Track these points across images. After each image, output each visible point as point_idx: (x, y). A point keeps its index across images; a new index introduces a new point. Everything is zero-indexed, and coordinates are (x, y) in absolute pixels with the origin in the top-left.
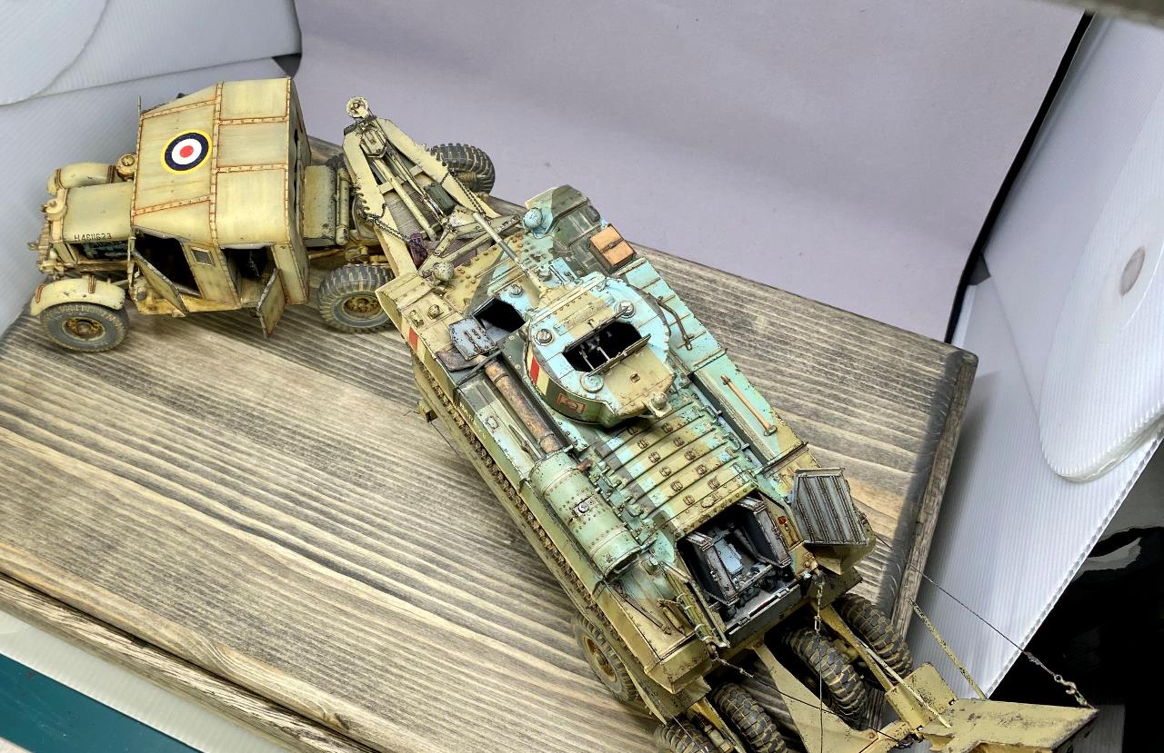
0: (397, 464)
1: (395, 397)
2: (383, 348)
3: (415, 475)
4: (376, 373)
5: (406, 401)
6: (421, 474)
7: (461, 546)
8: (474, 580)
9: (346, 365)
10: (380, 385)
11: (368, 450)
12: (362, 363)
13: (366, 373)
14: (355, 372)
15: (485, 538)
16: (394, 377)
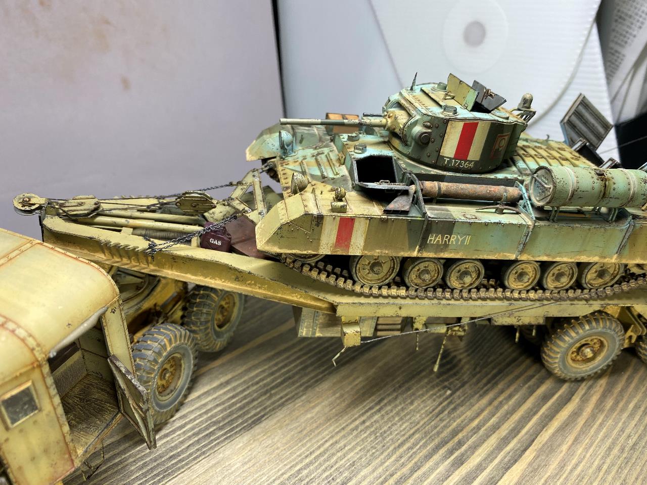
0: (336, 442)
1: (263, 416)
2: (205, 405)
3: (355, 433)
4: (227, 421)
5: (274, 409)
6: (356, 428)
7: (442, 425)
8: (478, 428)
9: (198, 441)
10: (242, 424)
11: (308, 460)
12: (206, 428)
13: (220, 429)
14: (212, 438)
15: (439, 405)
16: (241, 408)
